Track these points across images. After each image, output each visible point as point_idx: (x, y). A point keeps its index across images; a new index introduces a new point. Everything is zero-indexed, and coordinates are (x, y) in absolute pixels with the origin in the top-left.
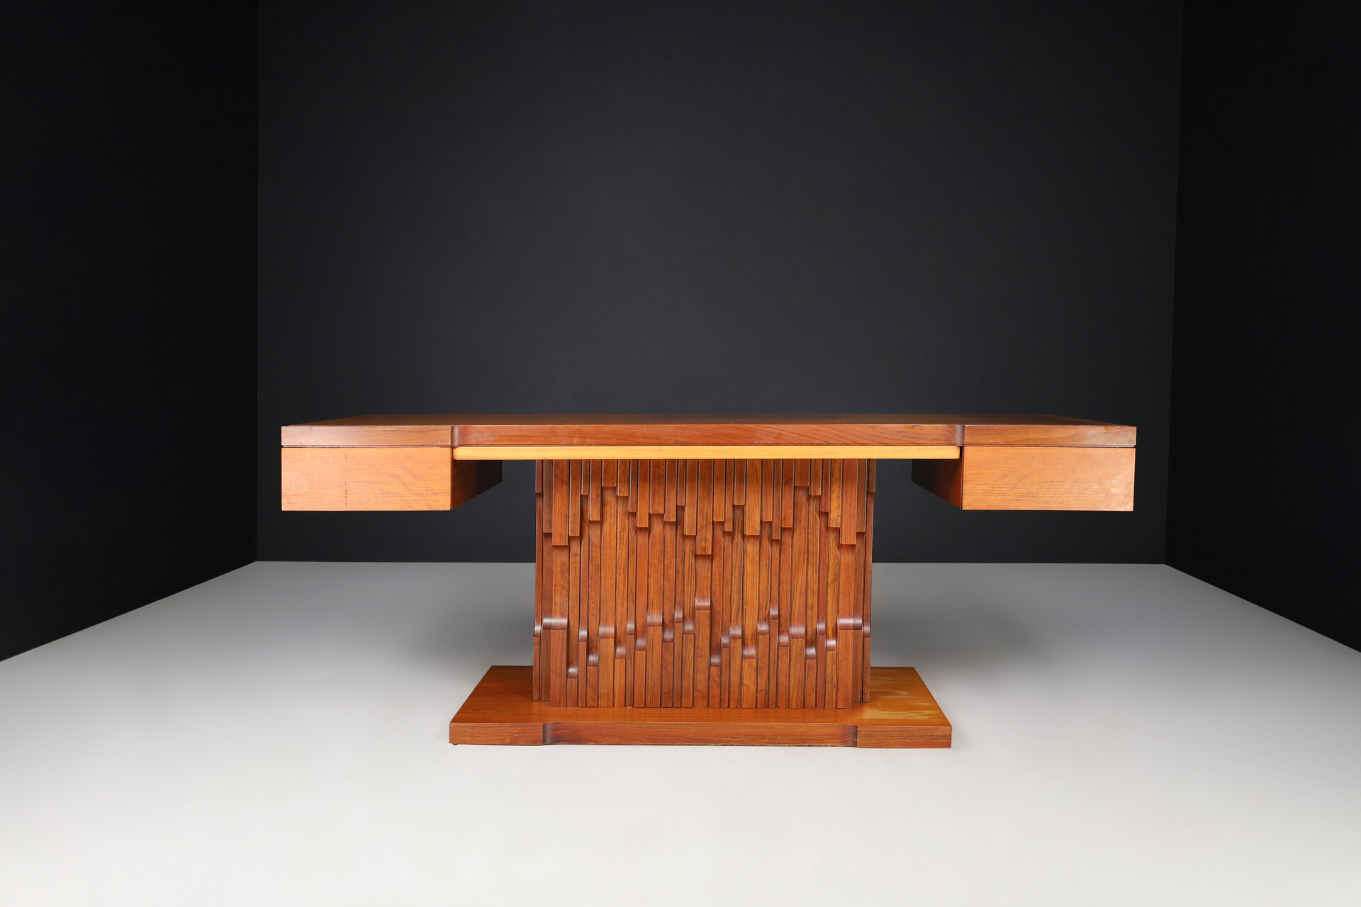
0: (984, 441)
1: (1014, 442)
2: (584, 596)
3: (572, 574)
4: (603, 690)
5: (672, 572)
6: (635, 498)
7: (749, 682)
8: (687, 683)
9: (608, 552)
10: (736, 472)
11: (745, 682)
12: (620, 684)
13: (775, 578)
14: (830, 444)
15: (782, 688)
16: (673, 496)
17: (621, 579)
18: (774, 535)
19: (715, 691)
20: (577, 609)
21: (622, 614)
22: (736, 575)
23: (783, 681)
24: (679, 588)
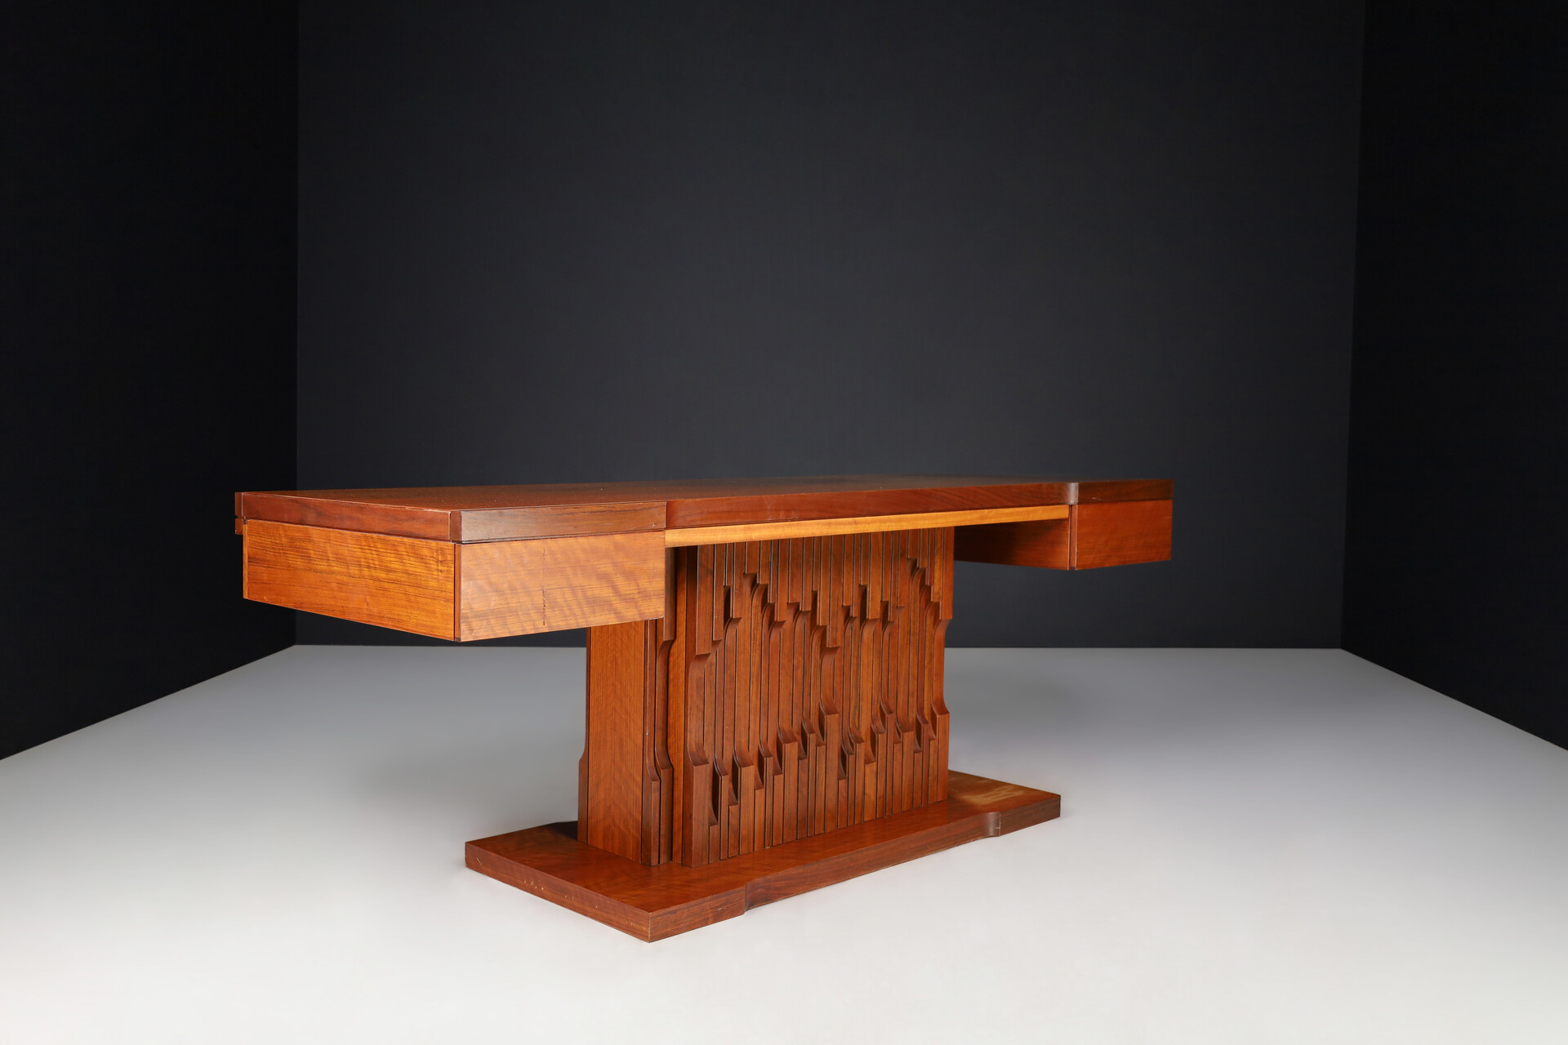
2: (719, 717)
3: (707, 690)
4: (744, 832)
5: (799, 673)
6: (775, 586)
7: (870, 790)
8: (820, 803)
9: (742, 656)
10: (862, 547)
11: (867, 791)
12: (760, 821)
13: (886, 665)
15: (896, 790)
16: (809, 579)
17: (753, 688)
19: (844, 809)
20: (712, 735)
21: (754, 734)
22: (853, 668)
23: (897, 781)
24: (806, 690)
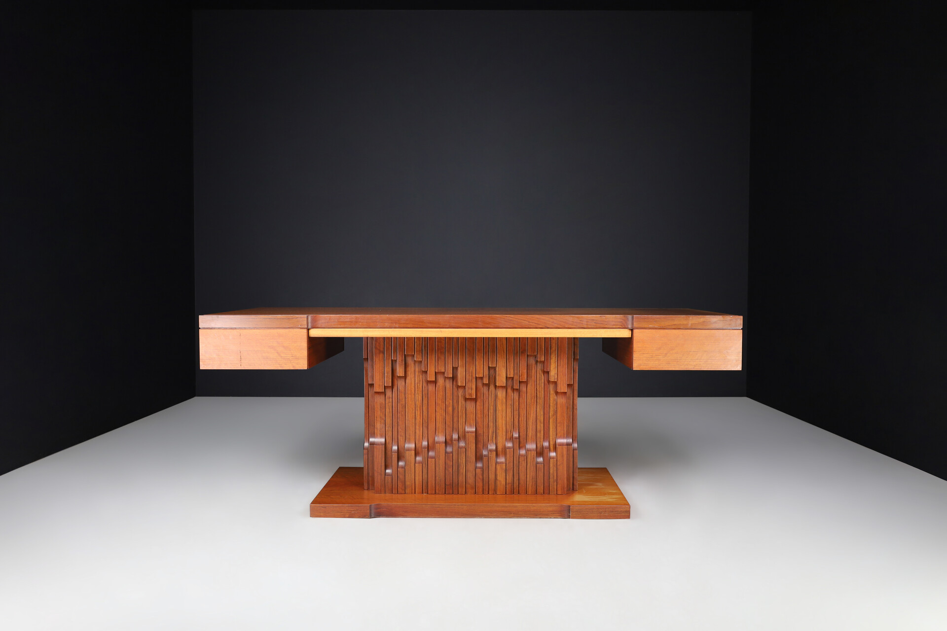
0: (646, 326)
1: (665, 326)
2: (395, 424)
3: (387, 410)
4: (408, 483)
5: (450, 409)
6: (426, 362)
7: (501, 478)
8: (462, 479)
9: (410, 396)
10: (490, 345)
11: (498, 478)
12: (419, 479)
13: (516, 413)
14: (548, 328)
15: (522, 482)
16: (450, 361)
17: (418, 413)
18: (514, 386)
19: (480, 484)
20: (391, 433)
21: (419, 436)
22: (491, 411)
23: (522, 477)
24: (455, 419)
